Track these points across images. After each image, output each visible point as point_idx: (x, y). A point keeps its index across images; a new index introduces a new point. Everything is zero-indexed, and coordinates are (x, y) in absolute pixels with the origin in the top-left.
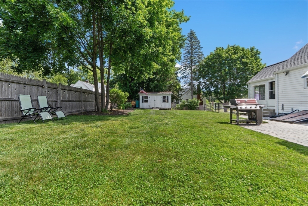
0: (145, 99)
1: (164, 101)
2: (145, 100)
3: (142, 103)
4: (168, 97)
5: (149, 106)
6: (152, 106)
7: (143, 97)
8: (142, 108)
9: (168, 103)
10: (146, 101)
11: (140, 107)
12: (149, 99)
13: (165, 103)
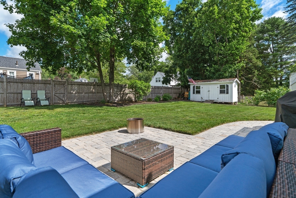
0: (196, 89)
1: (222, 92)
2: (196, 91)
3: (193, 94)
4: (227, 86)
5: (201, 98)
6: (205, 98)
7: (194, 87)
8: (193, 100)
9: (227, 95)
10: (198, 92)
11: (191, 100)
12: (201, 90)
13: (223, 95)
